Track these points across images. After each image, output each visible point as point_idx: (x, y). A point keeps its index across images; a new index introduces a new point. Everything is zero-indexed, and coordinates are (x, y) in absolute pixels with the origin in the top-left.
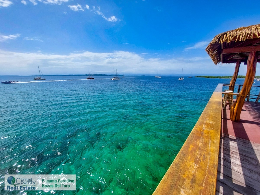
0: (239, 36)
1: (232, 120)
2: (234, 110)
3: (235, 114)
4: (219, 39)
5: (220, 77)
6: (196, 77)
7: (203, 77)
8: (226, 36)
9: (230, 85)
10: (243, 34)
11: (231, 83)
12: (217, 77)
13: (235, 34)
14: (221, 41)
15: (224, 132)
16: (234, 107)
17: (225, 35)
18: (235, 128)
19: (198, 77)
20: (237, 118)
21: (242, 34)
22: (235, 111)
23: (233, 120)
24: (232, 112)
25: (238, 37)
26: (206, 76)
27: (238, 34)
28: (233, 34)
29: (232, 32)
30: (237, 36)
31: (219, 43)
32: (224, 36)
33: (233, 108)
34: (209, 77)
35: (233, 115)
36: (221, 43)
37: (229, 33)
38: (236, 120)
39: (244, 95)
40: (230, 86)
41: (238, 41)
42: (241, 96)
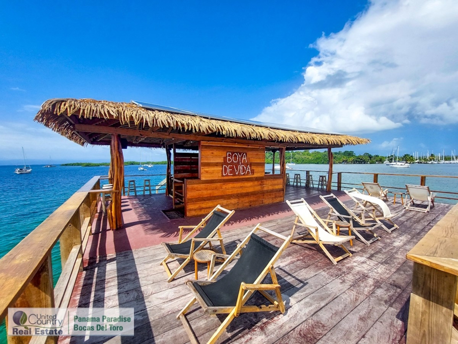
0: (84, 110)
1: (113, 230)
2: (111, 213)
3: (114, 220)
4: (54, 106)
5: (106, 163)
6: (63, 165)
7: (78, 164)
8: (65, 105)
9: (109, 177)
10: (88, 109)
11: (109, 173)
12: (101, 165)
13: (78, 106)
14: (57, 110)
15: (99, 255)
16: (111, 211)
17: (63, 103)
18: (115, 240)
19: (66, 165)
20: (118, 224)
21: (86, 108)
22: (113, 215)
23: (115, 228)
24: (110, 217)
25: (81, 111)
26: (83, 164)
27: (82, 108)
28: (75, 105)
29: (73, 102)
30: (80, 109)
31: (55, 113)
32: (61, 104)
33: (109, 211)
34: (88, 165)
35: (112, 221)
36: (57, 114)
37: (69, 101)
38: (118, 227)
39: (118, 191)
40: (109, 179)
41: (83, 116)
42: (116, 193)
